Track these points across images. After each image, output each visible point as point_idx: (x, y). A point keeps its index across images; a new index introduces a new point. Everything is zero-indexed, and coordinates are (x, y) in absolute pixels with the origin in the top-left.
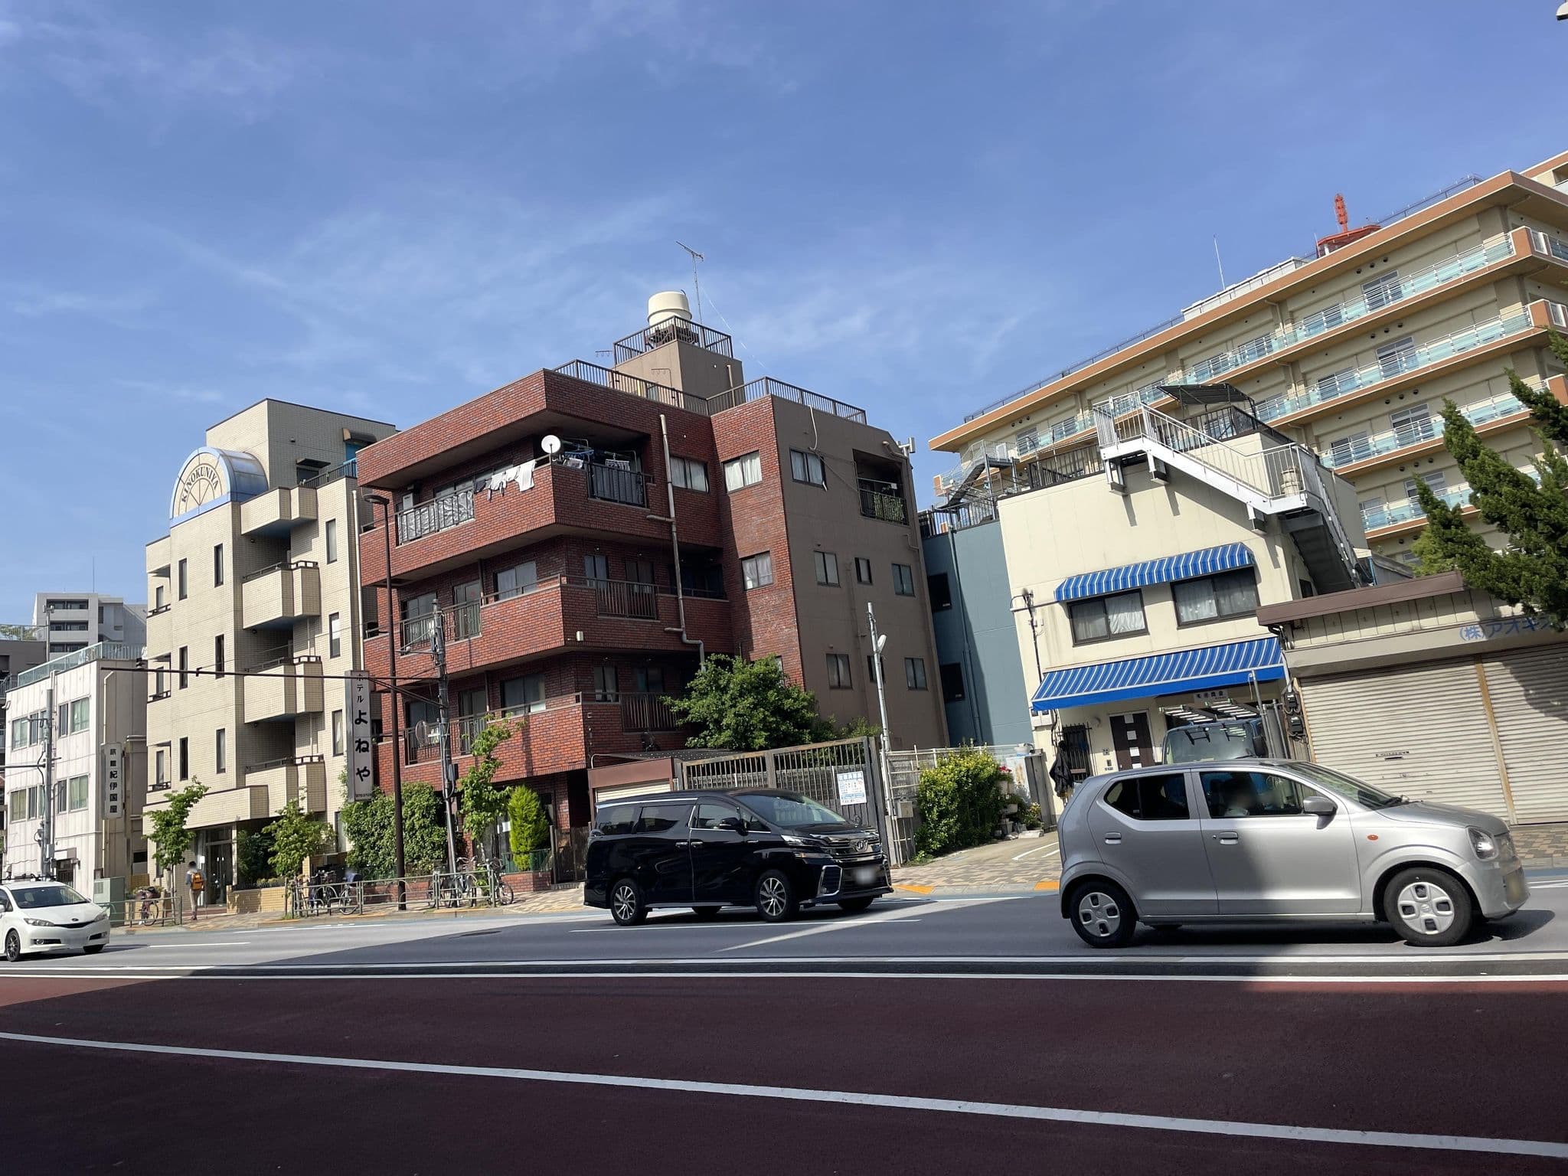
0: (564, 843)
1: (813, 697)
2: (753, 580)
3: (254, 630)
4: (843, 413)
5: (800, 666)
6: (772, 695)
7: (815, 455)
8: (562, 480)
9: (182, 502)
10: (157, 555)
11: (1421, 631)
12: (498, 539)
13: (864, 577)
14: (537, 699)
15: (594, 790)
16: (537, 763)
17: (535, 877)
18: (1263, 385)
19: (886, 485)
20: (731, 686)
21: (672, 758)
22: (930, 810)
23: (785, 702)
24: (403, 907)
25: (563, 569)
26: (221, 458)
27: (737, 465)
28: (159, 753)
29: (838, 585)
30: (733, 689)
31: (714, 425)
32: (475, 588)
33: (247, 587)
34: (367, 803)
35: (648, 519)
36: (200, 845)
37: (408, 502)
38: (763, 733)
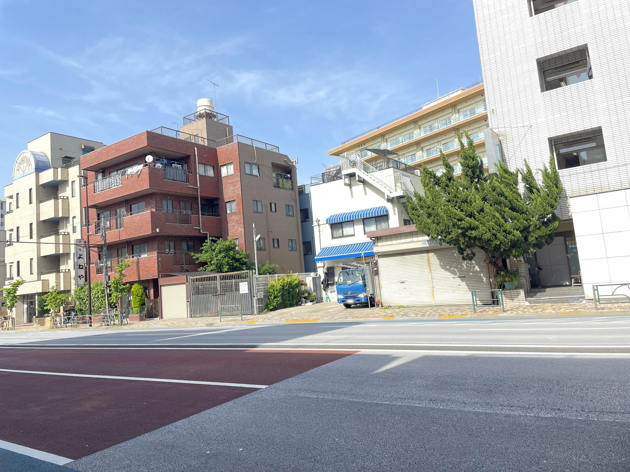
0: (151, 304)
1: (248, 254)
2: (230, 210)
3: (44, 221)
4: (269, 148)
5: (244, 242)
6: (231, 253)
7: (255, 164)
8: (153, 173)
9: (17, 171)
10: (9, 191)
11: (413, 242)
12: (130, 193)
13: (273, 209)
14: (144, 252)
15: (160, 286)
16: (141, 276)
17: (140, 316)
18: (447, 137)
19: (286, 175)
20: (216, 249)
21: (187, 276)
22: (271, 296)
23: (237, 255)
24: (91, 326)
25: (154, 205)
26: (32, 155)
27: (225, 167)
28: (11, 266)
29: (262, 213)
30: (217, 250)
31: (217, 151)
32: (123, 210)
33: (41, 205)
34: (82, 288)
35: (188, 187)
36: (25, 300)
37: (100, 176)
38: (227, 266)
